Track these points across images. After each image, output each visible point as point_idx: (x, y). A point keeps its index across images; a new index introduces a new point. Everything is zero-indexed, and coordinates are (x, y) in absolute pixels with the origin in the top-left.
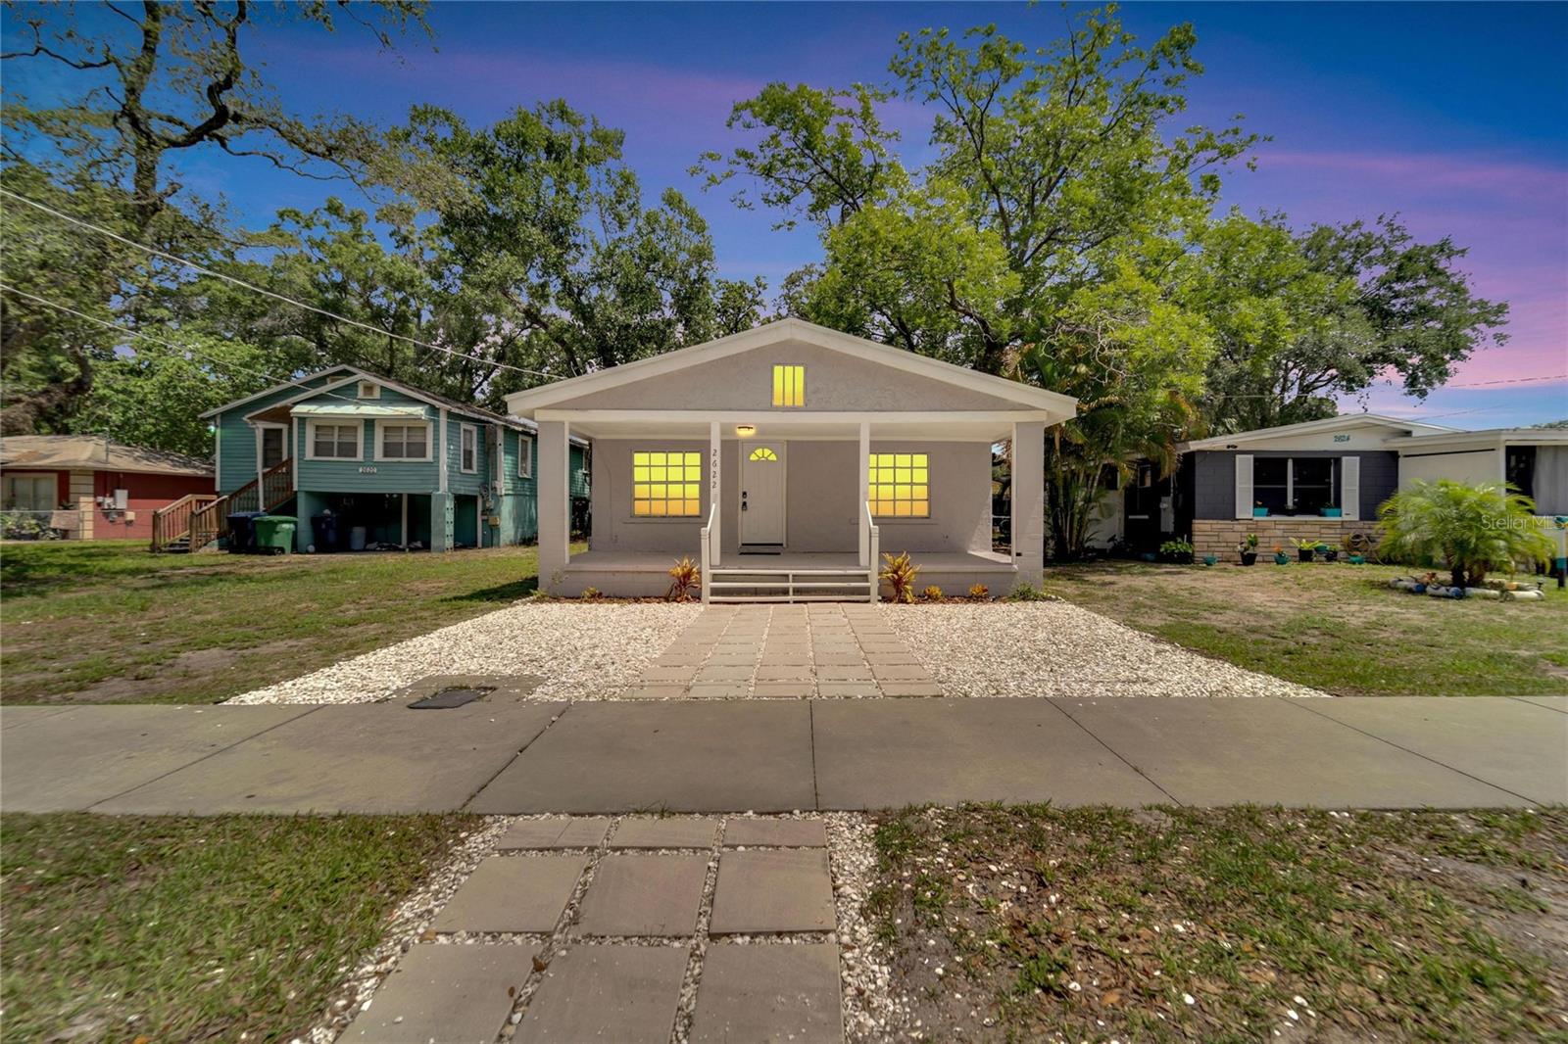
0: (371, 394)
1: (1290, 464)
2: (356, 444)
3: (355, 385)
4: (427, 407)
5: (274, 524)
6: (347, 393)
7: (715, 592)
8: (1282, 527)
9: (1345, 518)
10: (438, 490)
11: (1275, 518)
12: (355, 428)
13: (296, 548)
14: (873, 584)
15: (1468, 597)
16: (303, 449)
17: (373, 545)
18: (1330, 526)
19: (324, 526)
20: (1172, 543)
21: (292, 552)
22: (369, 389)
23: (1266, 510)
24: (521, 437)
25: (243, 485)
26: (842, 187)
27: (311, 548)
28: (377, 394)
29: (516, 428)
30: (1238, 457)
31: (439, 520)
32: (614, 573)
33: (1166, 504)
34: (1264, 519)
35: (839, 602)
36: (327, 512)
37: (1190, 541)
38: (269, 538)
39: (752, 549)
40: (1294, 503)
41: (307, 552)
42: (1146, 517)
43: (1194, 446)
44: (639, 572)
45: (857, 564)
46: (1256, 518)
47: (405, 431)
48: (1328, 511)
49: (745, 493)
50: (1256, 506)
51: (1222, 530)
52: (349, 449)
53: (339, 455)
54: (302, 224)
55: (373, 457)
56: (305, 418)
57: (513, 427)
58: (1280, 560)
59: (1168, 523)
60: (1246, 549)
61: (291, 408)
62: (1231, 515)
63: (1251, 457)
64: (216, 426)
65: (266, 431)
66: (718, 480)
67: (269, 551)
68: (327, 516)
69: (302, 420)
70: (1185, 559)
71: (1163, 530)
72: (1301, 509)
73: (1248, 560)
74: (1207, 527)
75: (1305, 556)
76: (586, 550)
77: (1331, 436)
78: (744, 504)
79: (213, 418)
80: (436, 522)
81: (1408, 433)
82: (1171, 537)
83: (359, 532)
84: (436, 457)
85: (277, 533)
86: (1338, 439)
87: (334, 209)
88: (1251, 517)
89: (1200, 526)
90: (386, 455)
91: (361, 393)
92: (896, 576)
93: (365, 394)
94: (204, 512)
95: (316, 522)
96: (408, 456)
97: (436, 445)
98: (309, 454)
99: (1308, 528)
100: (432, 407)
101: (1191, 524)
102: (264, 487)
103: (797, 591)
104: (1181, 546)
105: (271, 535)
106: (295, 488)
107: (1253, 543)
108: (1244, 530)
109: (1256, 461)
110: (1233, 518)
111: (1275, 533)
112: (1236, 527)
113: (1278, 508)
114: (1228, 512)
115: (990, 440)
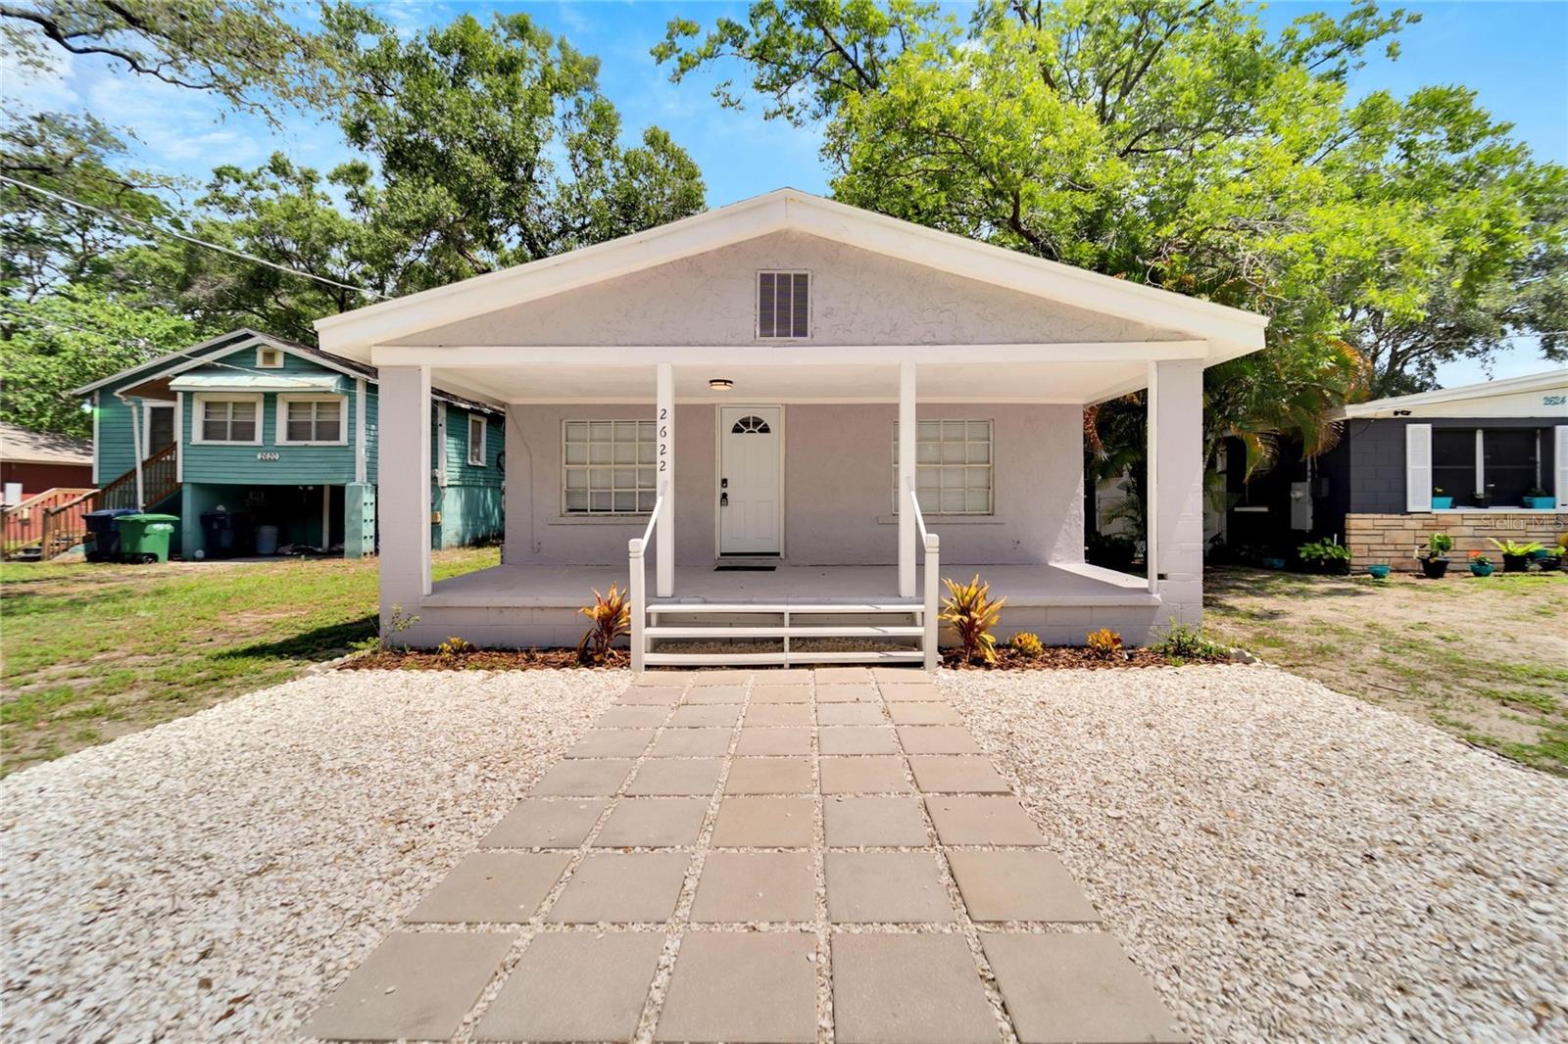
0: (273, 363)
1: (1479, 437)
2: (253, 424)
3: (252, 350)
4: (340, 376)
5: (142, 525)
6: (243, 361)
7: (659, 645)
8: (1471, 523)
9: (1560, 510)
10: (354, 480)
11: (1461, 510)
12: (253, 404)
13: (176, 552)
14: (928, 633)
16: (189, 429)
17: (287, 550)
18: (1541, 521)
19: (215, 526)
20: (1318, 546)
21: (171, 558)
22: (270, 356)
23: (1449, 500)
24: (471, 417)
25: (118, 476)
26: (860, 73)
27: (200, 553)
28: (279, 362)
29: (463, 406)
30: (1410, 427)
31: (353, 518)
32: (501, 609)
33: (1300, 492)
34: (1446, 511)
35: (869, 665)
36: (221, 508)
37: (1342, 542)
38: (136, 542)
39: (736, 562)
40: (1486, 489)
41: (195, 559)
42: (1265, 509)
43: (1352, 411)
44: (542, 609)
45: (895, 592)
46: (1435, 511)
47: (314, 408)
48: (1538, 500)
49: (724, 481)
50: (1435, 494)
51: (1388, 528)
52: (245, 431)
53: (234, 438)
54: (244, 184)
55: (274, 440)
56: (192, 393)
57: (457, 404)
58: (1480, 569)
59: (1303, 516)
60: (1432, 555)
61: (171, 379)
62: (1400, 507)
63: (1428, 427)
64: (93, 405)
65: (154, 410)
66: (669, 458)
67: (136, 559)
68: (222, 514)
69: (189, 395)
70: (1337, 568)
71: (1295, 525)
72: (1495, 498)
73: (1434, 569)
74: (1368, 524)
75: (1514, 564)
76: (497, 563)
77: (1539, 398)
78: (724, 496)
79: (89, 395)
80: (350, 520)
82: (1314, 536)
83: (268, 533)
84: (352, 440)
85: (146, 535)
86: (1549, 401)
87: (279, 167)
88: (1428, 508)
89: (1356, 522)
90: (291, 437)
91: (260, 362)
92: (966, 619)
93: (265, 362)
94: (64, 509)
95: (206, 520)
96: (318, 439)
97: (352, 425)
98: (197, 436)
99: (1509, 524)
100: (346, 377)
101: (1343, 519)
102: (144, 478)
103: (799, 644)
104: (1333, 551)
105: (138, 539)
106: (179, 479)
107: (1444, 547)
108: (1426, 527)
109: (1435, 432)
110: (1404, 511)
111: (1468, 531)
112: (1410, 524)
113: (1464, 497)
114: (1396, 502)
115: (1082, 401)
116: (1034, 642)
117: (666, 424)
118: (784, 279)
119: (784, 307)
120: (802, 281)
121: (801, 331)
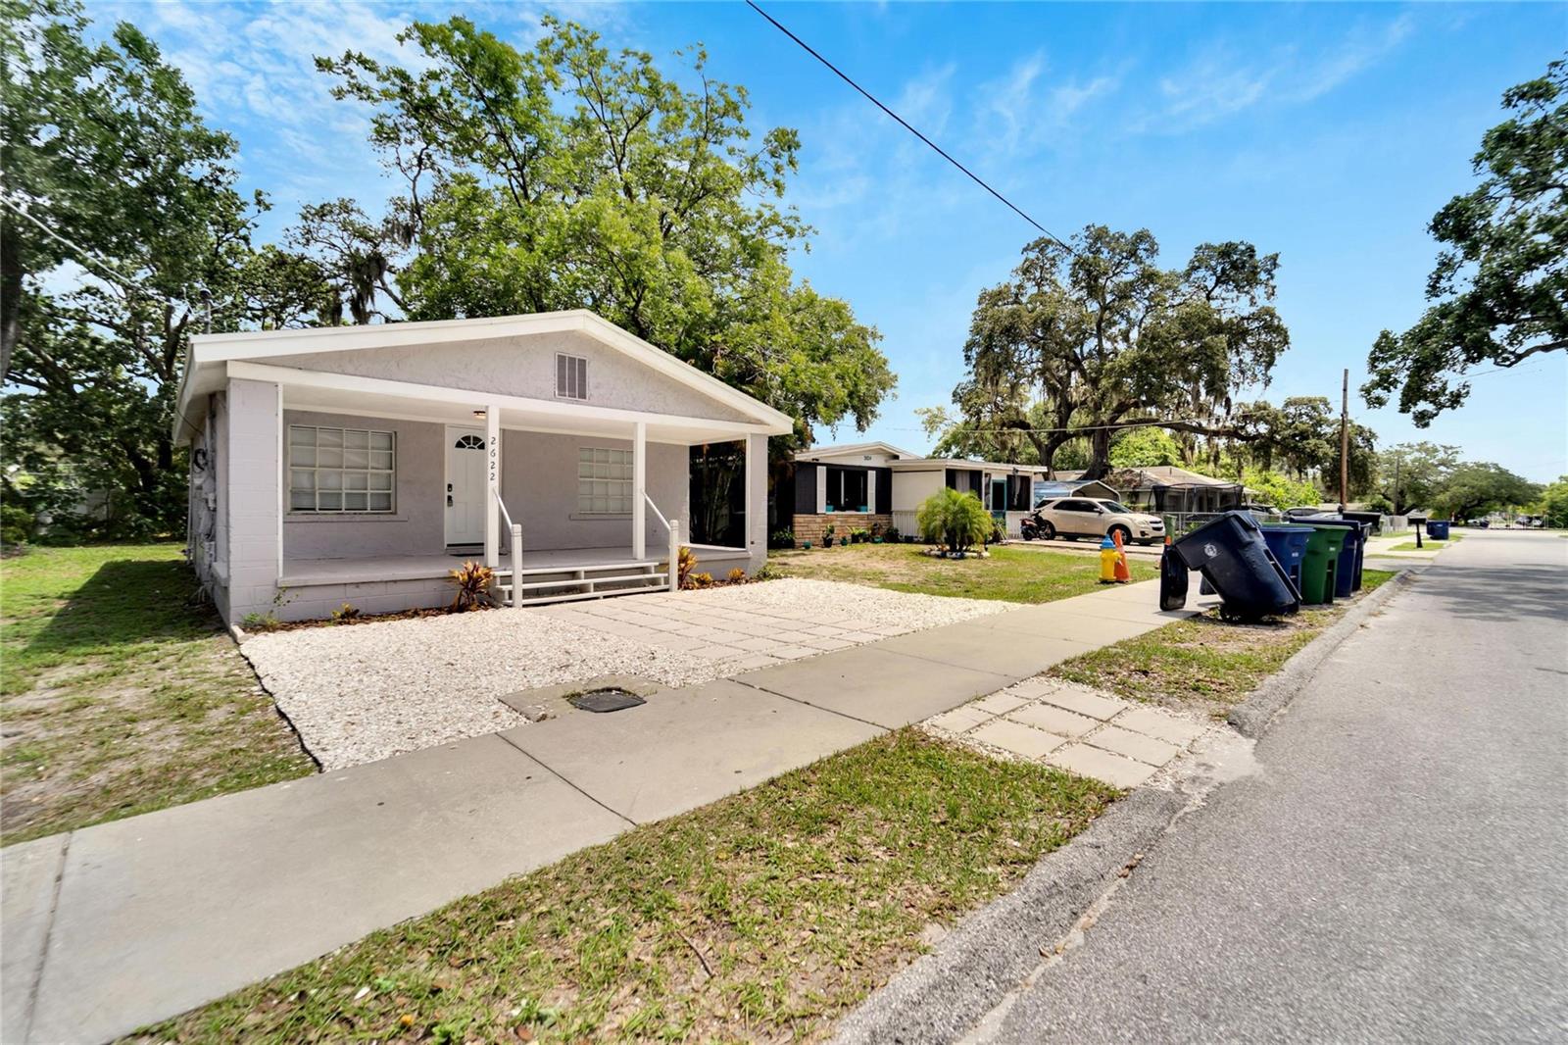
1: (842, 474)
7: (527, 593)
8: (840, 519)
9: (870, 512)
11: (836, 512)
14: (673, 574)
15: (966, 558)
18: (862, 518)
20: (781, 533)
23: (832, 507)
30: (819, 467)
34: (831, 513)
37: (792, 531)
39: (463, 550)
40: (845, 501)
43: (796, 458)
46: (827, 513)
48: (862, 507)
49: (450, 486)
50: (827, 504)
51: (809, 522)
58: (844, 542)
60: (827, 536)
62: (815, 511)
63: (825, 468)
70: (790, 545)
72: (848, 506)
73: (828, 543)
74: (802, 520)
75: (855, 539)
77: (863, 456)
78: (450, 498)
81: (896, 457)
82: (780, 528)
86: (867, 458)
88: (825, 512)
89: (799, 518)
92: (684, 565)
99: (852, 519)
101: (793, 518)
104: (787, 535)
107: (831, 531)
108: (824, 522)
109: (828, 470)
110: (816, 513)
111: (838, 523)
112: (819, 520)
113: (837, 507)
114: (812, 510)
115: (689, 444)
116: (709, 577)
117: (494, 447)
118: (572, 360)
119: (572, 379)
120: (583, 363)
121: (583, 396)
